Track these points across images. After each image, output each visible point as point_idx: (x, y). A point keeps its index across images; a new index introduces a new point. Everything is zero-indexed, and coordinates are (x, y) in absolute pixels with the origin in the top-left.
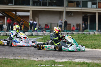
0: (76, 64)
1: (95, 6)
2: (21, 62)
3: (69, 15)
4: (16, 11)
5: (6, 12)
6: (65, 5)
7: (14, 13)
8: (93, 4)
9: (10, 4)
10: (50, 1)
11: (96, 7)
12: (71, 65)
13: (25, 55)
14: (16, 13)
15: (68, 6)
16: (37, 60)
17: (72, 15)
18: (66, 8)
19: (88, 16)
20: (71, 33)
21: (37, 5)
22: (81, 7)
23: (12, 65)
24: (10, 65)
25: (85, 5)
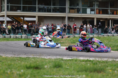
0: (81, 61)
1: (93, 12)
2: (34, 60)
3: (71, 20)
4: (24, 17)
5: (15, 18)
6: (67, 12)
7: (22, 18)
8: (92, 10)
9: (18, 11)
10: (53, 8)
11: (95, 13)
12: (77, 62)
13: (35, 54)
14: (24, 19)
15: (70, 12)
16: (47, 58)
17: (74, 20)
18: (68, 14)
19: (87, 21)
20: (73, 36)
21: (42, 12)
22: (81, 14)
23: (27, 62)
24: (26, 62)
25: (85, 12)
